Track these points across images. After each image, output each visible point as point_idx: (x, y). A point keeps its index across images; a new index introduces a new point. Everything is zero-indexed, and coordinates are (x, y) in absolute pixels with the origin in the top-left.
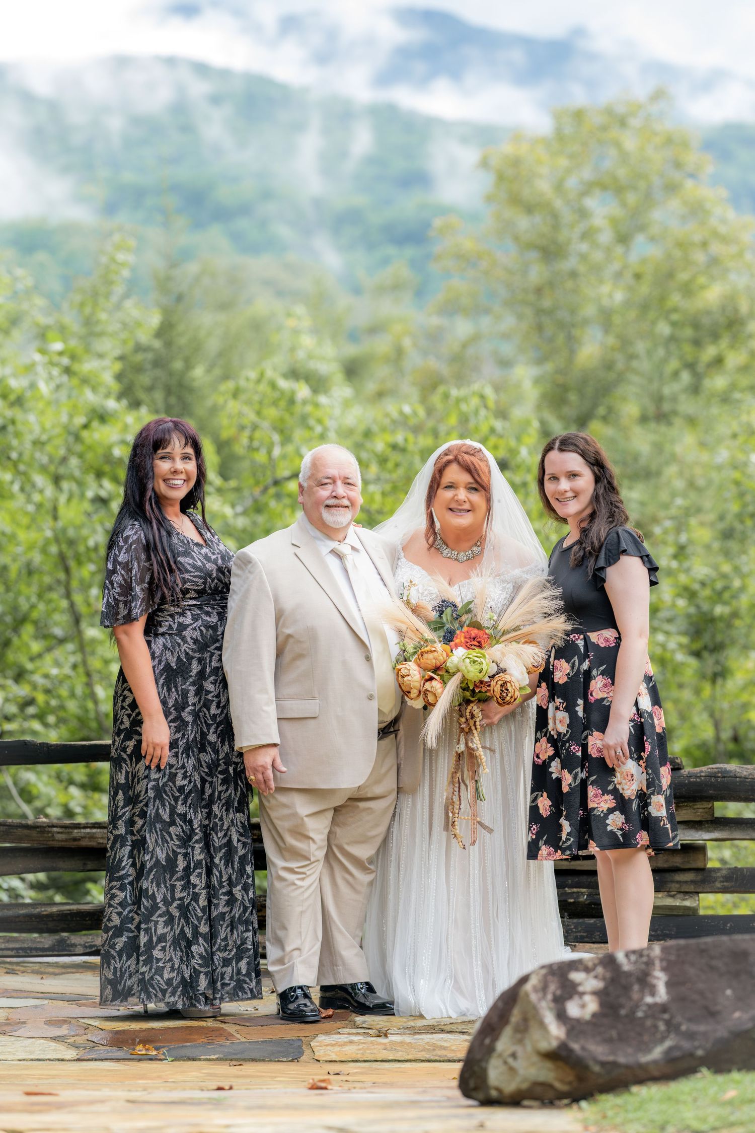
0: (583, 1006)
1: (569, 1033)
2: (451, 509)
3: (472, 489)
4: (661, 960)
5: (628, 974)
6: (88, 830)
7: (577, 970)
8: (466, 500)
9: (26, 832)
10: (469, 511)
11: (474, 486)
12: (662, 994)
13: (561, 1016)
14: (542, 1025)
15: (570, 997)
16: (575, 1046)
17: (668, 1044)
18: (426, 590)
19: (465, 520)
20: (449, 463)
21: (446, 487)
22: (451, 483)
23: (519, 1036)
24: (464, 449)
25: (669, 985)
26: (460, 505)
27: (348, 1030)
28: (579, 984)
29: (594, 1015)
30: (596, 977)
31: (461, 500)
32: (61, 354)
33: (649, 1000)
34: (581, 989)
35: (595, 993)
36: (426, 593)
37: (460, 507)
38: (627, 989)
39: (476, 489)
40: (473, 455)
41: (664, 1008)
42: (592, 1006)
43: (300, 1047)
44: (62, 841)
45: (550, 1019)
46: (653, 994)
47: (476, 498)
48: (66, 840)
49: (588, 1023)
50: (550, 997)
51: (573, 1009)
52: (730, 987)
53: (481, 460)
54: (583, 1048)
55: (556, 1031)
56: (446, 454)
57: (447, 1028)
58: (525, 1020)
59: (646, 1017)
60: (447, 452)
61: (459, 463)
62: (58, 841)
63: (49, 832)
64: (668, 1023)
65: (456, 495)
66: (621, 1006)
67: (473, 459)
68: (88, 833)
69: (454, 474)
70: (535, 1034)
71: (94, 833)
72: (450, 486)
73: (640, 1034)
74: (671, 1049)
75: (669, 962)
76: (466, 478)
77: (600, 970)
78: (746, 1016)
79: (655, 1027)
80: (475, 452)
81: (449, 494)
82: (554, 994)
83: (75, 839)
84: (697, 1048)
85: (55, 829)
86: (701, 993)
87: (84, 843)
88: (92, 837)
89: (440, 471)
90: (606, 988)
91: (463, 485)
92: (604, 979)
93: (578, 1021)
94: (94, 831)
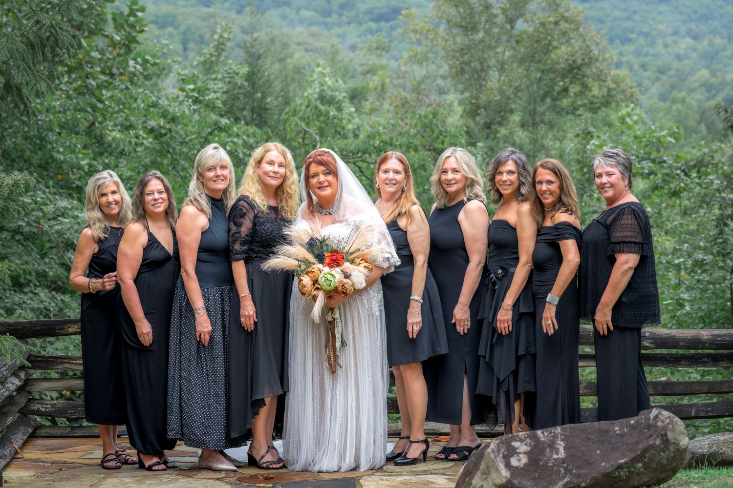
0: (519, 460)
1: (512, 475)
2: (318, 188)
3: (326, 174)
4: (561, 435)
5: (543, 443)
7: (516, 441)
8: (325, 181)
10: (328, 186)
11: (327, 171)
12: (562, 454)
13: (508, 465)
14: (498, 470)
15: (513, 456)
16: (516, 482)
17: (566, 480)
19: (328, 192)
21: (313, 177)
23: (484, 476)
25: (565, 448)
26: (323, 184)
27: (379, 473)
28: (517, 448)
29: (525, 465)
30: (526, 444)
31: (322, 181)
32: (193, 90)
33: (555, 456)
34: (518, 451)
35: (525, 453)
37: (323, 186)
38: (543, 451)
39: (329, 173)
40: (323, 155)
41: (563, 461)
42: (524, 460)
43: (354, 483)
45: (501, 466)
46: (557, 454)
47: (330, 178)
49: (522, 469)
50: (501, 455)
51: (514, 462)
52: (599, 449)
54: (520, 483)
55: (505, 473)
57: (434, 472)
58: (488, 467)
59: (554, 466)
64: (566, 469)
65: (319, 179)
66: (540, 460)
67: (324, 157)
70: (494, 475)
72: (315, 175)
73: (551, 475)
74: (567, 482)
75: (565, 436)
76: (322, 169)
77: (528, 440)
78: (608, 465)
79: (560, 471)
81: (315, 180)
82: (503, 454)
84: (582, 482)
86: (583, 453)
90: (531, 450)
91: (321, 173)
92: (530, 445)
93: (516, 468)
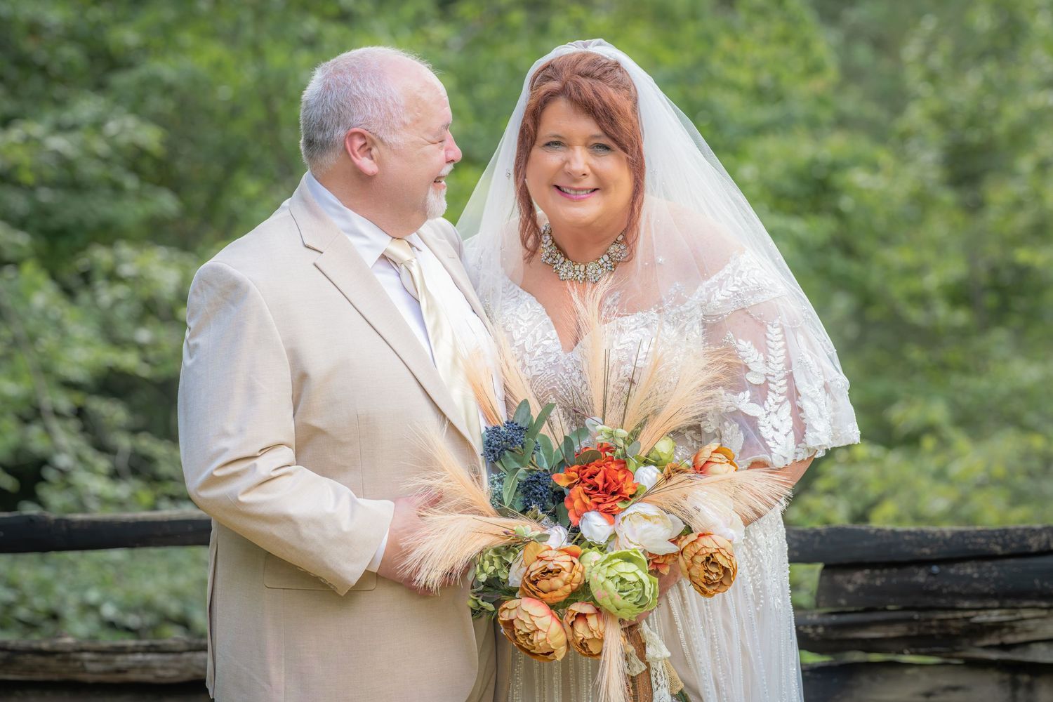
2: (558, 188)
3: (599, 148)
6: (139, 657)
8: (588, 171)
9: (40, 660)
10: (595, 190)
11: (605, 141)
18: (537, 347)
19: (589, 210)
20: (551, 96)
21: (548, 144)
22: (556, 136)
24: (582, 67)
26: (576, 181)
31: (575, 172)
36: (538, 352)
37: (576, 186)
39: (607, 148)
40: (599, 78)
44: (99, 673)
47: (611, 165)
48: (105, 672)
53: (616, 87)
56: (549, 78)
60: (549, 72)
61: (571, 98)
62: (93, 673)
63: (76, 660)
65: (568, 162)
67: (600, 86)
68: (140, 662)
69: (560, 119)
71: (149, 662)
72: (556, 143)
76: (586, 127)
80: (606, 71)
81: (553, 159)
83: (119, 671)
85: (86, 656)
87: (134, 676)
88: (146, 667)
89: (535, 115)
91: (579, 141)
94: (149, 657)
